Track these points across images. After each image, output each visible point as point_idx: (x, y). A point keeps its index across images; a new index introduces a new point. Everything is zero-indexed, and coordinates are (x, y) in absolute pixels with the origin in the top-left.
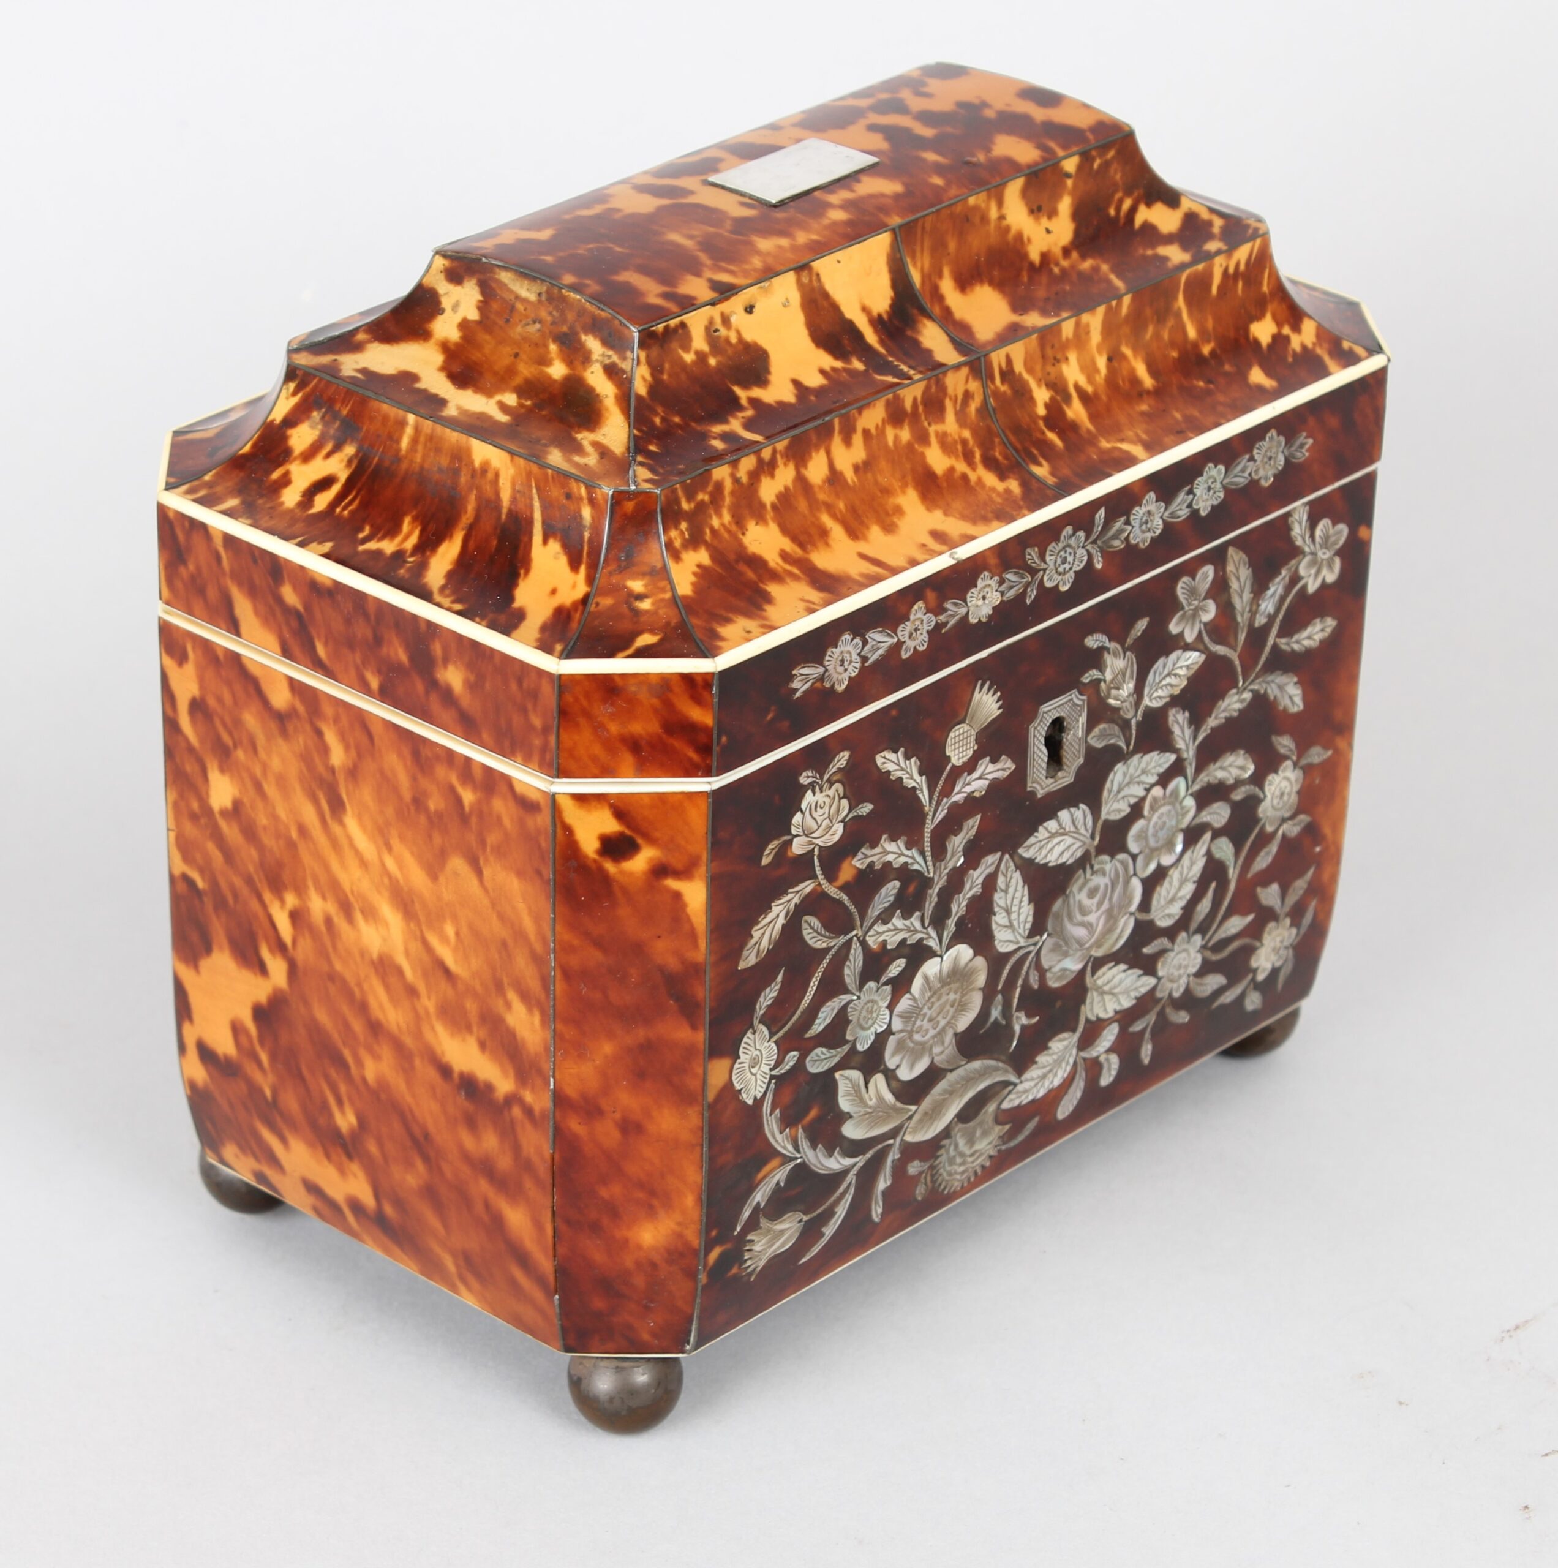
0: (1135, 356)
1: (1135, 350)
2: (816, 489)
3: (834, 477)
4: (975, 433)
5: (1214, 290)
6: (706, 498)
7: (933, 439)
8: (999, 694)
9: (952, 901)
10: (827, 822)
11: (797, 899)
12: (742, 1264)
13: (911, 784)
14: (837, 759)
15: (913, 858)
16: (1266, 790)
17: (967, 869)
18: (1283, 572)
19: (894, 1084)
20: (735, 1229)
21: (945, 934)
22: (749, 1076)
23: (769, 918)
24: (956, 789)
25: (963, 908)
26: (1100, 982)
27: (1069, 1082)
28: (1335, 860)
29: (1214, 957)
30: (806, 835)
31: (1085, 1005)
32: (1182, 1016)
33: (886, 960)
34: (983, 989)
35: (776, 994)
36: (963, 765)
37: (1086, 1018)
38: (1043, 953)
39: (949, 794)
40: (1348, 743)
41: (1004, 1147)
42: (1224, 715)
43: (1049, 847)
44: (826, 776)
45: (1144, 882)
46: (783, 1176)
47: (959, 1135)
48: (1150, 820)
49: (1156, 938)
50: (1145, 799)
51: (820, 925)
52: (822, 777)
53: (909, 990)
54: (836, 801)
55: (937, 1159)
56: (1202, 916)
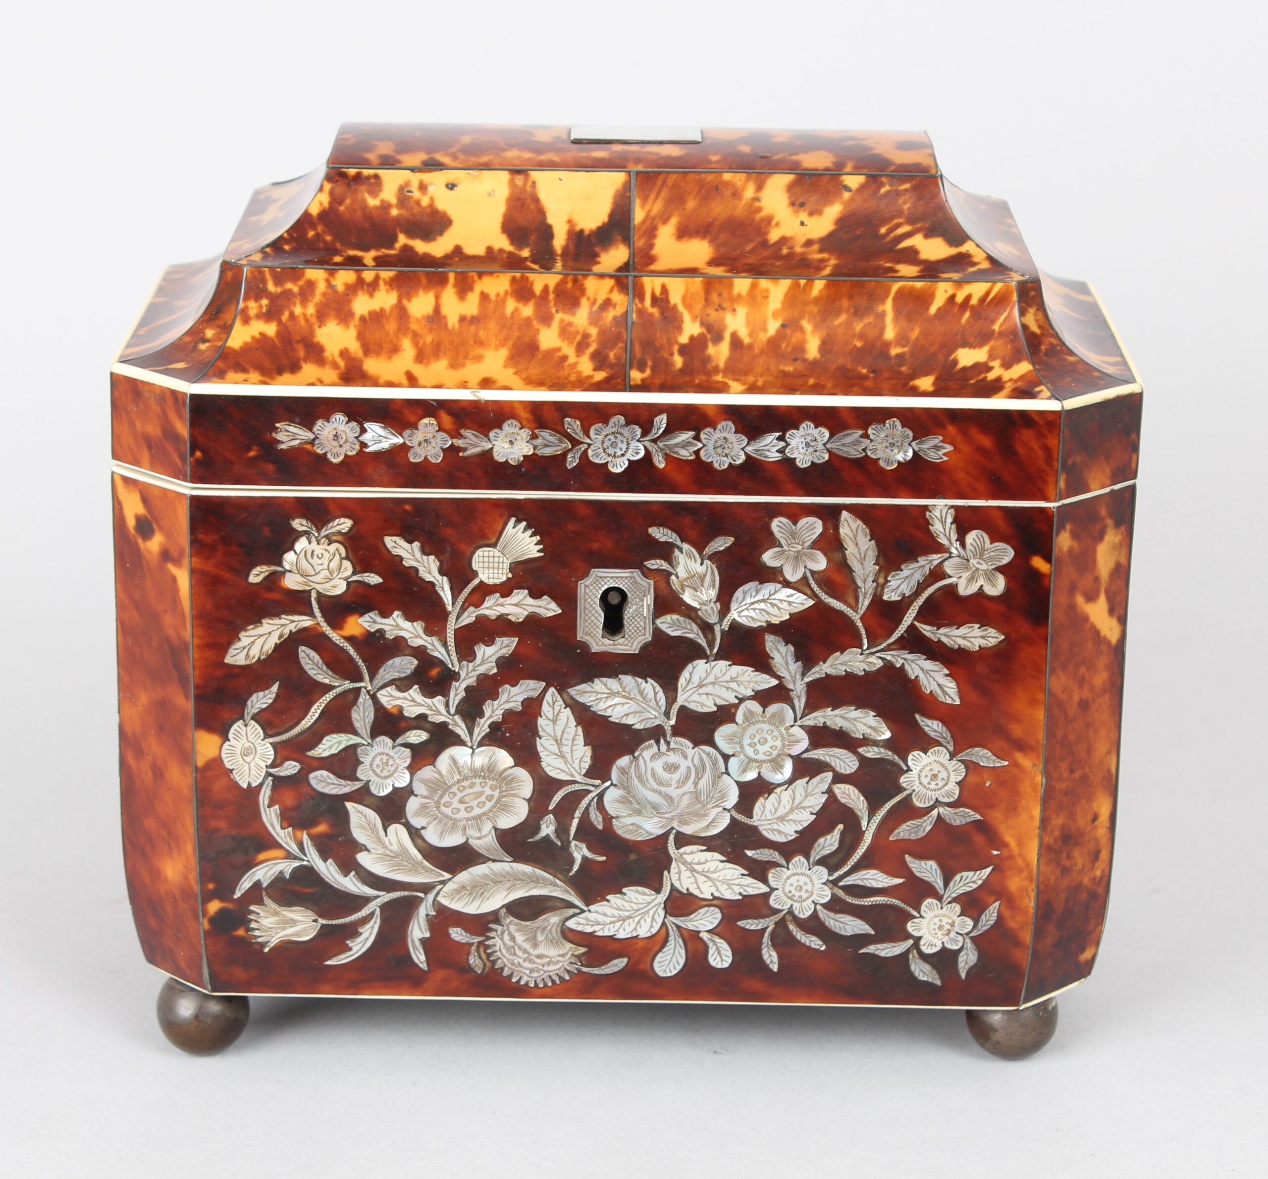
0: (813, 333)
1: (816, 327)
2: (412, 320)
3: (436, 317)
4: (602, 333)
5: (933, 309)
6: (296, 289)
7: (555, 324)
8: (538, 538)
9: (484, 703)
10: (326, 573)
11: (292, 627)
12: (248, 929)
13: (428, 578)
14: (337, 521)
15: (433, 645)
16: (910, 763)
17: (501, 683)
18: (922, 560)
19: (419, 842)
20: (234, 893)
21: (476, 731)
22: (242, 761)
23: (260, 630)
24: (486, 604)
25: (498, 716)
26: (688, 858)
27: (659, 941)
28: (1025, 874)
29: (849, 899)
30: (302, 576)
31: (669, 872)
32: (814, 942)
33: (403, 724)
34: (529, 801)
35: (270, 701)
36: (495, 585)
37: (672, 885)
38: (607, 799)
39: (478, 605)
40: (1034, 765)
41: (585, 969)
42: (843, 668)
43: (610, 702)
44: (324, 532)
45: (741, 785)
46: (287, 867)
47: (512, 928)
48: (744, 730)
49: (764, 847)
50: (737, 706)
51: (321, 661)
52: (319, 530)
53: (433, 763)
54: (337, 557)
55: (489, 938)
56: (827, 852)
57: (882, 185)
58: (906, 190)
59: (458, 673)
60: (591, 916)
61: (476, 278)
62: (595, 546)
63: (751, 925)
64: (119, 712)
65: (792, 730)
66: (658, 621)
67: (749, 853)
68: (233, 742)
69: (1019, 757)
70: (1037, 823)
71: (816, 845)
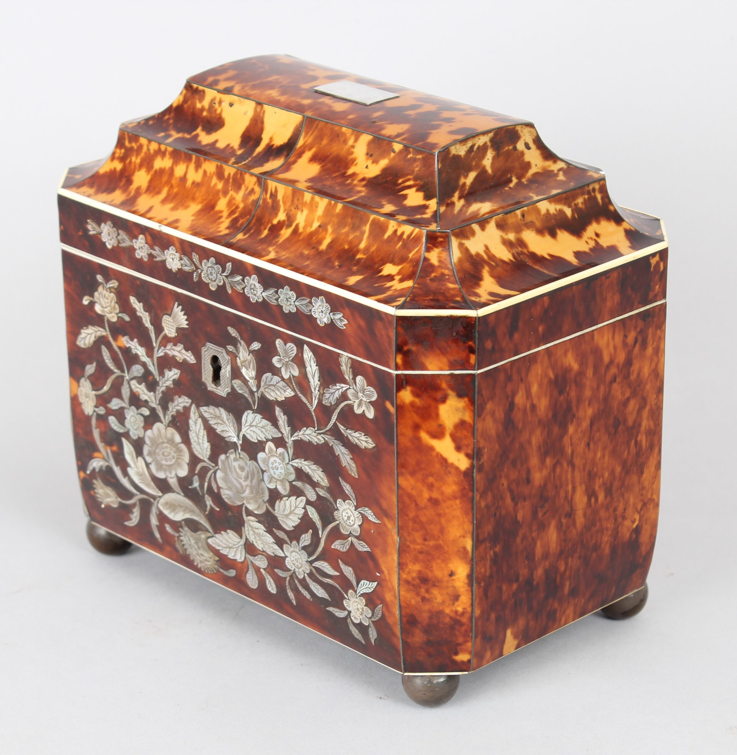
0: (331, 234)
1: (333, 231)
2: (174, 178)
3: (184, 179)
4: (244, 208)
5: (386, 236)
6: (135, 147)
7: (228, 197)
8: (186, 317)
9: (169, 403)
10: (110, 308)
11: (99, 334)
12: (94, 492)
13: (146, 325)
14: (112, 281)
15: (149, 363)
16: (337, 505)
17: (175, 394)
18: (338, 386)
19: (149, 471)
20: (87, 470)
21: (166, 417)
22: (85, 400)
23: (88, 331)
24: (168, 347)
25: (174, 412)
26: (251, 523)
27: (245, 566)
28: (392, 592)
29: (317, 576)
30: (101, 307)
31: (244, 528)
32: (307, 594)
33: (140, 403)
34: (188, 464)
35: (93, 371)
36: (171, 338)
37: (246, 536)
38: (217, 476)
39: (165, 347)
40: (393, 528)
41: (220, 570)
42: (307, 437)
43: (215, 421)
44: (108, 285)
45: (269, 490)
46: (104, 465)
47: (188, 534)
48: (269, 458)
49: (280, 530)
50: (265, 443)
51: (109, 356)
52: (106, 284)
53: (151, 429)
54: (113, 301)
55: (180, 536)
56: (306, 544)
57: (409, 153)
58: (419, 159)
59: (159, 382)
60: (217, 540)
61: (203, 161)
62: (208, 329)
63: (280, 573)
65: (288, 467)
66: (233, 382)
67: (275, 531)
68: (81, 388)
69: (385, 521)
70: (396, 565)
71: (301, 538)
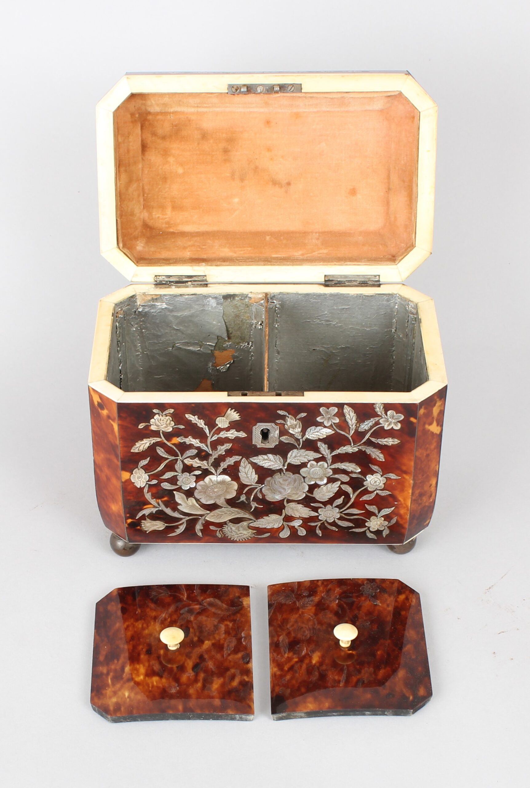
8: (239, 414)
9: (221, 463)
10: (165, 425)
11: (154, 441)
12: (141, 527)
13: (201, 426)
14: (168, 410)
15: (203, 446)
16: (367, 478)
17: (227, 457)
18: (372, 419)
19: (199, 503)
20: (136, 517)
21: (218, 471)
22: (137, 480)
23: (143, 442)
24: (221, 434)
25: (226, 466)
26: (291, 506)
27: (282, 529)
28: (406, 509)
29: (346, 517)
30: (157, 426)
31: (285, 510)
32: (334, 528)
33: (193, 469)
34: (236, 491)
35: (147, 463)
36: (224, 428)
37: (286, 514)
38: (263, 490)
39: (218, 434)
40: (410, 478)
41: (256, 536)
42: (345, 451)
43: (264, 462)
44: (164, 413)
45: (309, 485)
46: (154, 510)
47: (231, 526)
48: (310, 469)
49: (317, 503)
50: (308, 463)
51: (164, 451)
52: (162, 413)
53: (203, 480)
54: (169, 421)
55: (223, 529)
56: (339, 504)
59: (212, 454)
60: (258, 522)
62: (259, 416)
63: (313, 524)
64: (93, 456)
65: (327, 470)
66: (281, 438)
67: (312, 504)
68: (134, 474)
69: (405, 476)
70: (411, 494)
71: (335, 502)
